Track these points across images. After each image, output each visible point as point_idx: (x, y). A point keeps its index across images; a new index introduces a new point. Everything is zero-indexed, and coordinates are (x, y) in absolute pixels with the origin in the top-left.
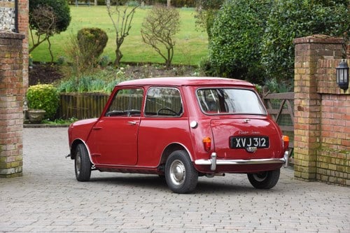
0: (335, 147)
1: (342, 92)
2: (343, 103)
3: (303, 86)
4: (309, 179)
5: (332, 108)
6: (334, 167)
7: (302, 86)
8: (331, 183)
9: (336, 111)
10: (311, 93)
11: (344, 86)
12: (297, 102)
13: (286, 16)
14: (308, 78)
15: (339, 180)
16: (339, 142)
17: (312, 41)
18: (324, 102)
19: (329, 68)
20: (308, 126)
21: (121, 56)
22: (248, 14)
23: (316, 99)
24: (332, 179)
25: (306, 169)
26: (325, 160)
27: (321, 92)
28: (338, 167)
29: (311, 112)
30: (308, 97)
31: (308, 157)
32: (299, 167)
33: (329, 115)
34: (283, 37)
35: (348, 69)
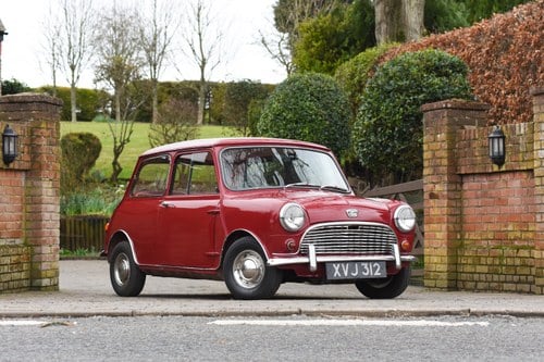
0: (484, 243)
1: (496, 168)
2: (496, 184)
3: (437, 166)
4: (448, 287)
5: (479, 192)
6: (485, 269)
7: (435, 167)
8: (479, 291)
9: (485, 195)
10: (449, 174)
11: (499, 160)
12: (427, 188)
13: (390, 88)
14: (444, 154)
15: (492, 285)
16: (490, 236)
17: (449, 106)
18: (466, 186)
19: (475, 139)
20: (445, 217)
21: (121, 169)
22: (308, 103)
23: (457, 183)
24: (480, 286)
25: (444, 276)
26: (470, 261)
27: (463, 172)
28: (491, 268)
29: (449, 199)
30: (446, 179)
31: (446, 260)
32: (432, 274)
33: (474, 202)
34: (387, 114)
35: (504, 138)
